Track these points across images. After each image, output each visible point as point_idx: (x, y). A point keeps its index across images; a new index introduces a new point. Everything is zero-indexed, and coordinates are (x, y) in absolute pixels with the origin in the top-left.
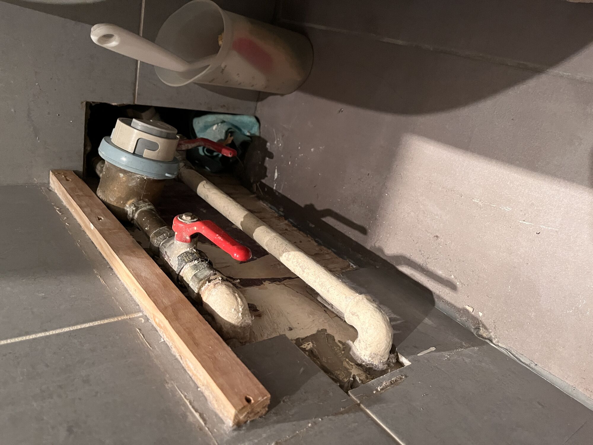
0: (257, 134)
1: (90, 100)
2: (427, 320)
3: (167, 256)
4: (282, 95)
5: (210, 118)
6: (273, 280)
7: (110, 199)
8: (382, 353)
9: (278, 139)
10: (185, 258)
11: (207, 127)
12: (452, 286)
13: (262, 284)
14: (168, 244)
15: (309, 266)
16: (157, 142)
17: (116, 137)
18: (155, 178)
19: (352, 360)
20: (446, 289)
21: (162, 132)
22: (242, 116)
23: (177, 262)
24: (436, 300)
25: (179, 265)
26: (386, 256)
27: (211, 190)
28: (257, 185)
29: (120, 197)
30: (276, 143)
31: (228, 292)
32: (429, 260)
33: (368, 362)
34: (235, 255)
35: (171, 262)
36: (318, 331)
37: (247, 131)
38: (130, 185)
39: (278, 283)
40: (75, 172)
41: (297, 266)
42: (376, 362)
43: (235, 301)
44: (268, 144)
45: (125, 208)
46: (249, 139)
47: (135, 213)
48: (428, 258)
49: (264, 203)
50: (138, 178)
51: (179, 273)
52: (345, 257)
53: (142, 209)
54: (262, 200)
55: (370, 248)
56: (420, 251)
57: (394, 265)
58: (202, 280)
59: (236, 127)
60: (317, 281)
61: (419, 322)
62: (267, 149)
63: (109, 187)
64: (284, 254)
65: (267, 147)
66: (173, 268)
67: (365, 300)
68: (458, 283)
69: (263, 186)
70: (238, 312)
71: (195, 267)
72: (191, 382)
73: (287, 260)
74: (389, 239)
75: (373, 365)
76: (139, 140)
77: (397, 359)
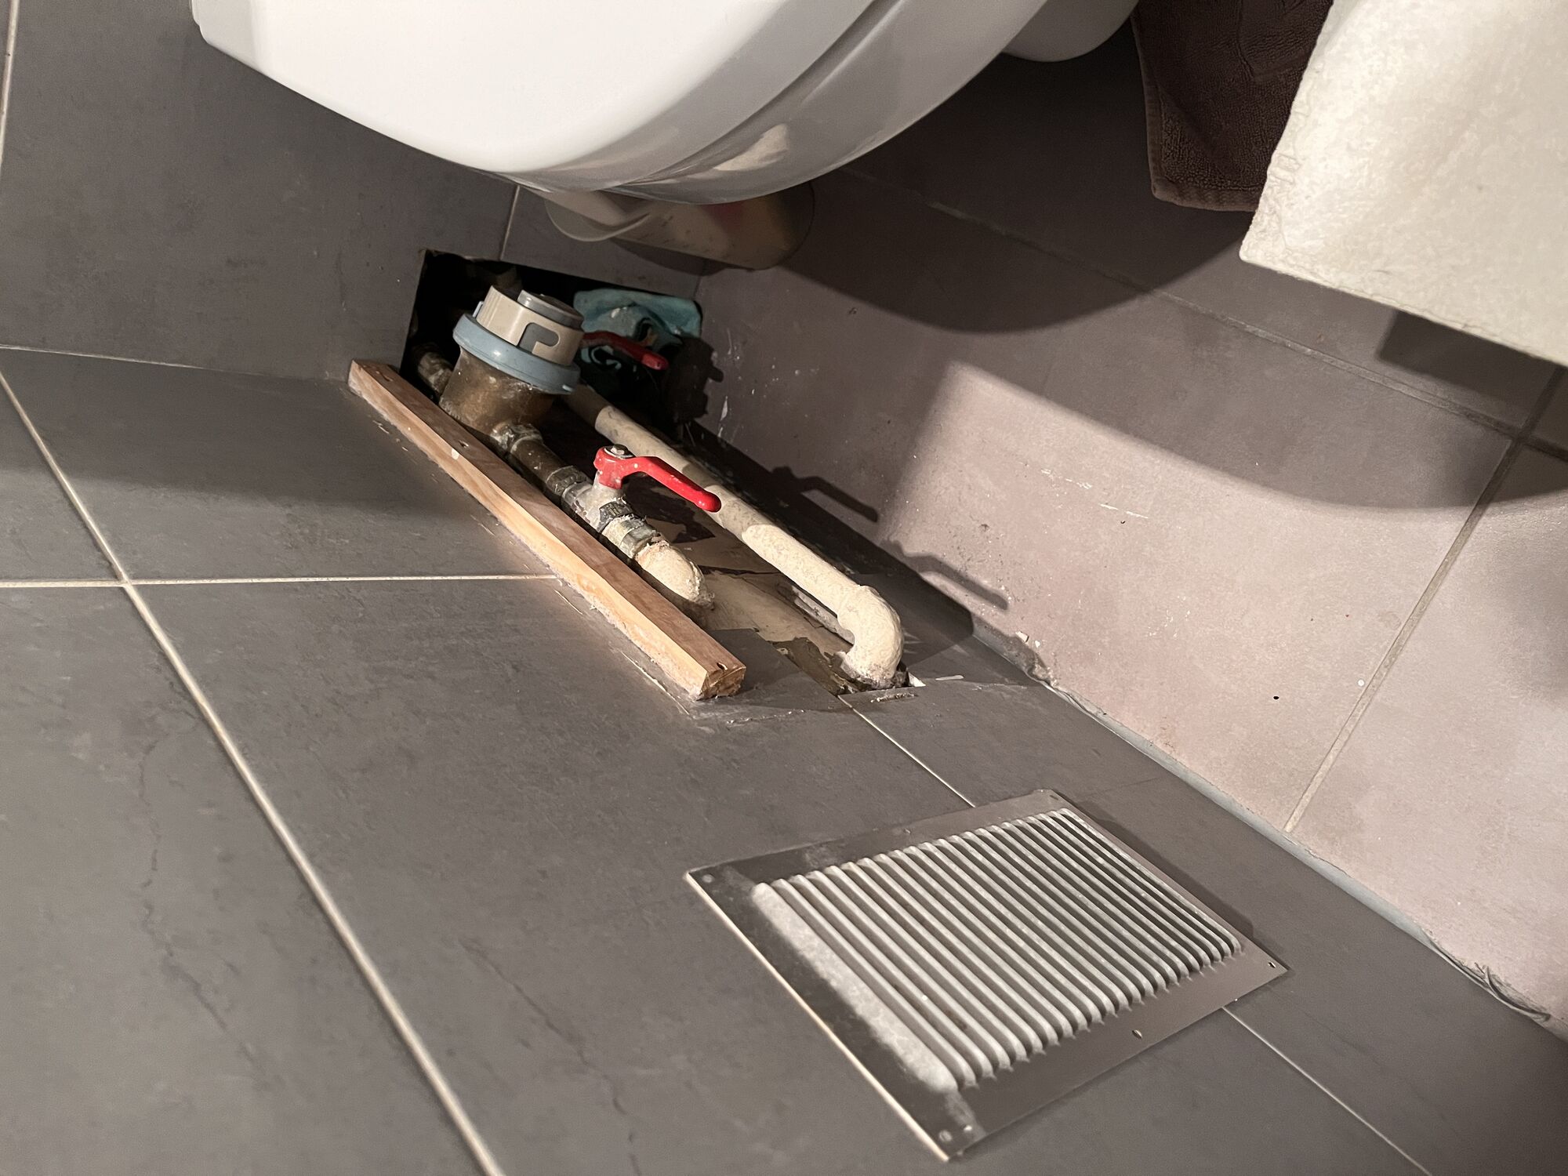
0: (696, 334)
1: (432, 248)
2: (957, 648)
3: (580, 507)
4: (750, 270)
5: (609, 296)
6: (725, 571)
7: (468, 417)
8: (885, 665)
9: (735, 348)
10: (609, 511)
11: (602, 310)
12: (1001, 603)
13: (710, 573)
14: (580, 492)
15: (789, 546)
16: (555, 331)
17: (490, 317)
18: (547, 391)
19: (843, 675)
20: (990, 608)
21: (565, 316)
22: (672, 299)
23: (599, 517)
24: (976, 625)
25: (603, 519)
26: (905, 557)
27: (623, 423)
28: (685, 428)
29: (485, 415)
30: (729, 353)
31: (680, 559)
32: (971, 563)
33: (866, 677)
34: (700, 502)
35: (586, 516)
36: (796, 639)
37: (675, 327)
38: (505, 398)
39: (734, 576)
40: (391, 367)
41: (769, 546)
42: (876, 678)
43: (690, 569)
44: (715, 354)
45: (491, 435)
46: (678, 341)
47: (513, 443)
48: (969, 560)
49: (699, 461)
50: (519, 387)
51: (602, 531)
52: (838, 558)
53: (525, 438)
54: (694, 455)
55: (881, 544)
56: (958, 548)
57: (917, 571)
58: (640, 540)
59: (656, 316)
60: (800, 568)
61: (946, 647)
62: (711, 363)
63: (468, 397)
64: (750, 528)
65: (712, 358)
66: (591, 524)
67: (869, 593)
68: (1010, 598)
69: (698, 430)
70: (694, 585)
71: (627, 524)
72: (640, 652)
73: (754, 537)
74: (913, 529)
75: (872, 681)
76: (529, 328)
77: (907, 679)
